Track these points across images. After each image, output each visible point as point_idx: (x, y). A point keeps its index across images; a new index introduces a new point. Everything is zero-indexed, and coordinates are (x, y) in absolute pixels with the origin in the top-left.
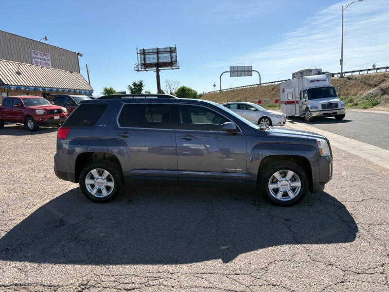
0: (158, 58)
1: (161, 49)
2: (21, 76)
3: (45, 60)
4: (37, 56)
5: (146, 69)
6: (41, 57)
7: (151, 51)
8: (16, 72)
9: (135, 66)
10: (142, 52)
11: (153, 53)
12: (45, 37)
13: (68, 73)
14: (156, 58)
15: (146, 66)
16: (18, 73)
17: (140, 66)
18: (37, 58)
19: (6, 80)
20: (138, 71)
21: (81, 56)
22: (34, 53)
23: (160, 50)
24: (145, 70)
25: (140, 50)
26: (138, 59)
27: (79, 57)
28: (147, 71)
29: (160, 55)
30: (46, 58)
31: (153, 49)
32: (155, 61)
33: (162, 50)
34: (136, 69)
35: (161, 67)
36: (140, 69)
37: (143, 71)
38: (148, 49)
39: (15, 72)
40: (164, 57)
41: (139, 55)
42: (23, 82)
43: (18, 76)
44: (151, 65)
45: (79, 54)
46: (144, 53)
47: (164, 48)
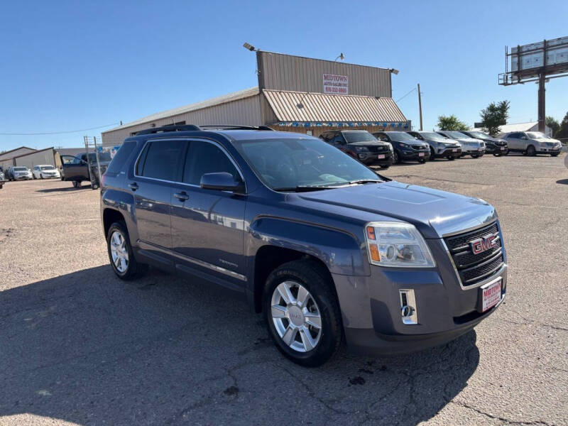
0: (546, 58)
1: (553, 41)
2: (303, 109)
3: (340, 85)
4: (329, 81)
5: (522, 80)
6: (336, 82)
7: (533, 47)
8: (298, 105)
9: (501, 77)
10: (516, 51)
11: (536, 50)
12: (342, 55)
13: (372, 100)
14: (542, 58)
15: (520, 74)
16: (300, 106)
17: (509, 76)
18: (330, 84)
19: (282, 115)
20: (506, 84)
21: (396, 72)
22: (326, 78)
23: (550, 44)
24: (519, 82)
25: (513, 49)
26: (507, 64)
27: (392, 74)
28: (523, 83)
29: (550, 53)
30: (342, 82)
31: (538, 44)
32: (540, 64)
33: (555, 43)
34: (502, 82)
35: (550, 73)
36: (510, 82)
37: (515, 84)
38: (527, 46)
39: (296, 104)
40: (558, 54)
41: (510, 57)
42: (303, 116)
43: (299, 110)
44: (530, 73)
45: (392, 71)
46: (519, 52)
47: (559, 39)
